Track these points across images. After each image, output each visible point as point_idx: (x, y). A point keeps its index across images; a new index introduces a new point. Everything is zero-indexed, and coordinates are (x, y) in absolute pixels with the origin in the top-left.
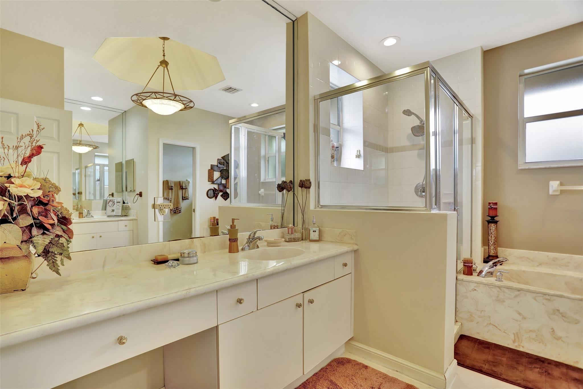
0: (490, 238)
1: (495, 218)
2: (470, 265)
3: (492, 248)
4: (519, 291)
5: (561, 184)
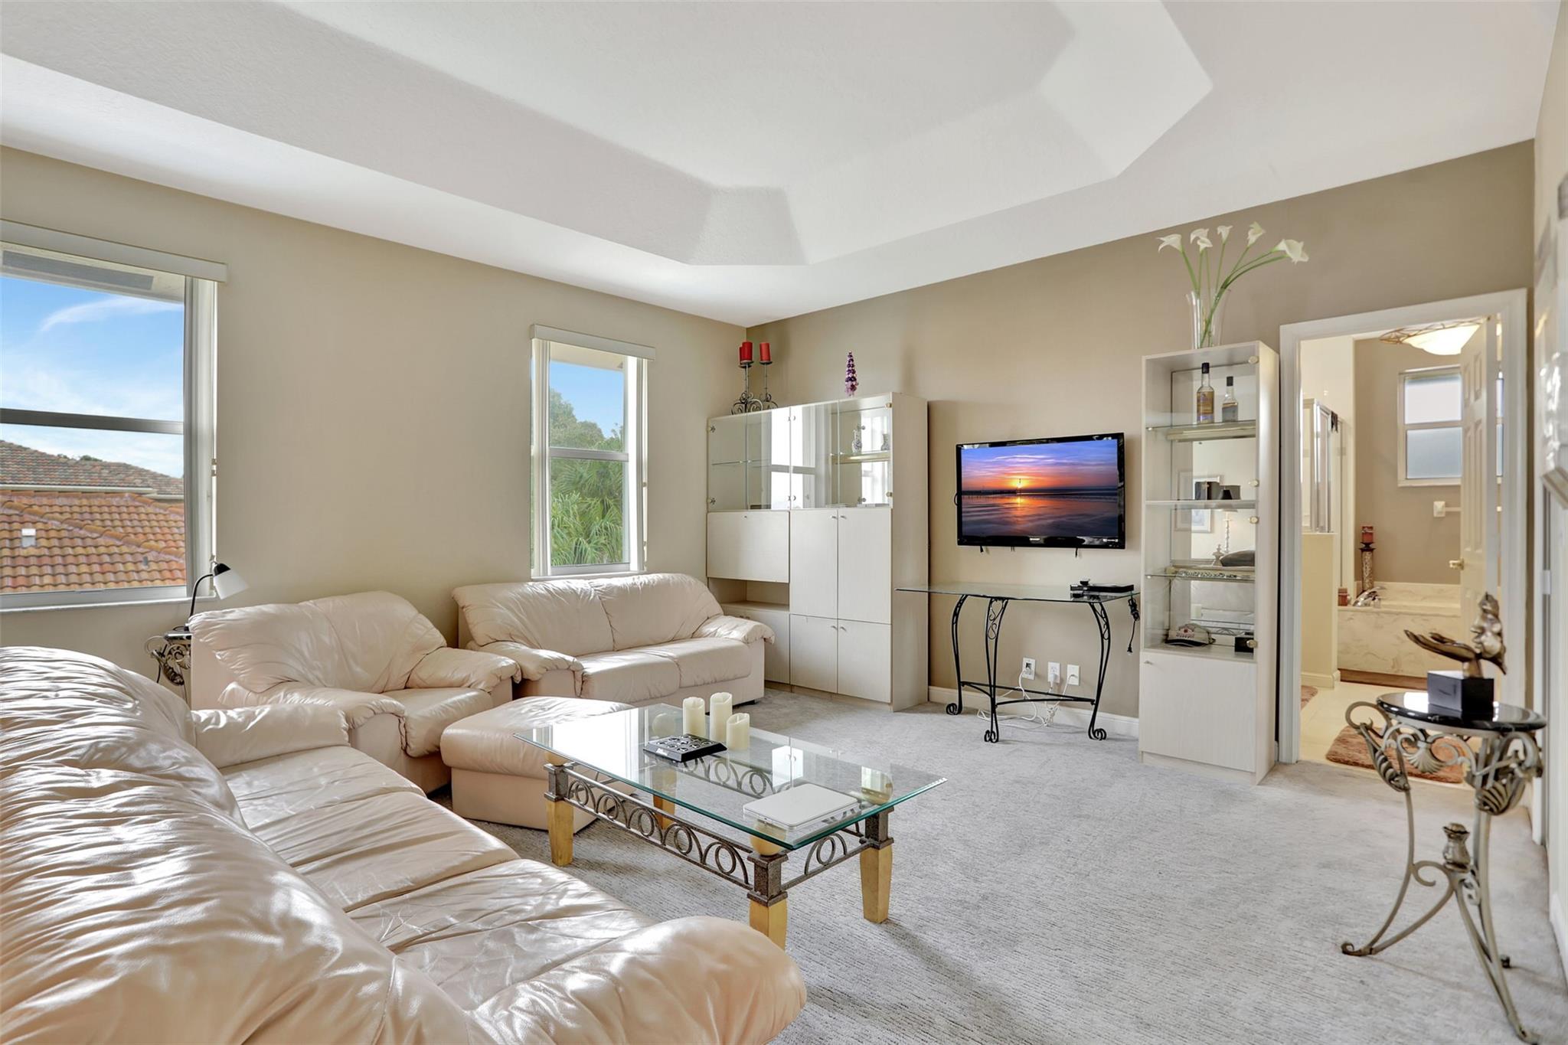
0: (1364, 569)
1: (1370, 546)
2: (1345, 594)
3: (1367, 581)
4: (1397, 614)
5: (1447, 505)
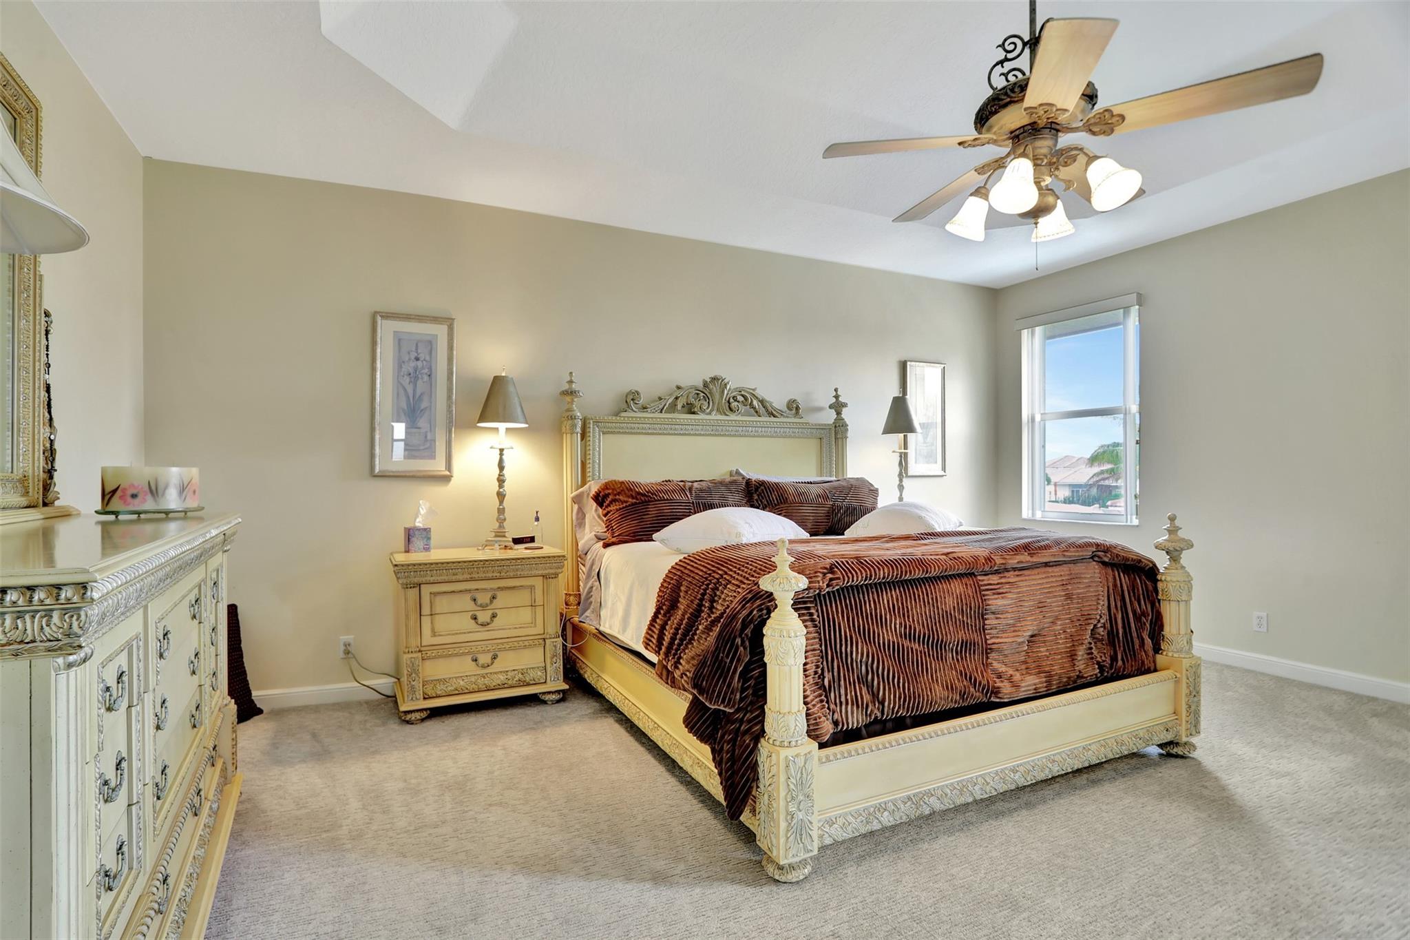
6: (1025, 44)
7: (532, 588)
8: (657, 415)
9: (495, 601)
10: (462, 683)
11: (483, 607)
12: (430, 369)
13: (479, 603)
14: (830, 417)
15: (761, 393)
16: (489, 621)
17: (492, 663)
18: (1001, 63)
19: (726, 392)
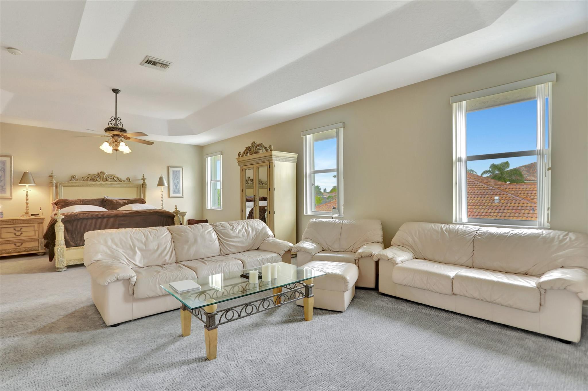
6: (115, 118)
7: (34, 226)
8: (81, 182)
9: (22, 230)
10: (10, 250)
11: (18, 231)
12: (4, 169)
13: (16, 230)
14: (141, 182)
15: (117, 175)
16: (20, 235)
17: (21, 246)
18: (111, 121)
19: (105, 176)
